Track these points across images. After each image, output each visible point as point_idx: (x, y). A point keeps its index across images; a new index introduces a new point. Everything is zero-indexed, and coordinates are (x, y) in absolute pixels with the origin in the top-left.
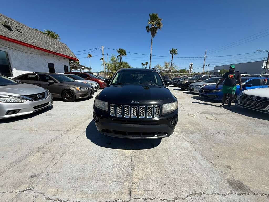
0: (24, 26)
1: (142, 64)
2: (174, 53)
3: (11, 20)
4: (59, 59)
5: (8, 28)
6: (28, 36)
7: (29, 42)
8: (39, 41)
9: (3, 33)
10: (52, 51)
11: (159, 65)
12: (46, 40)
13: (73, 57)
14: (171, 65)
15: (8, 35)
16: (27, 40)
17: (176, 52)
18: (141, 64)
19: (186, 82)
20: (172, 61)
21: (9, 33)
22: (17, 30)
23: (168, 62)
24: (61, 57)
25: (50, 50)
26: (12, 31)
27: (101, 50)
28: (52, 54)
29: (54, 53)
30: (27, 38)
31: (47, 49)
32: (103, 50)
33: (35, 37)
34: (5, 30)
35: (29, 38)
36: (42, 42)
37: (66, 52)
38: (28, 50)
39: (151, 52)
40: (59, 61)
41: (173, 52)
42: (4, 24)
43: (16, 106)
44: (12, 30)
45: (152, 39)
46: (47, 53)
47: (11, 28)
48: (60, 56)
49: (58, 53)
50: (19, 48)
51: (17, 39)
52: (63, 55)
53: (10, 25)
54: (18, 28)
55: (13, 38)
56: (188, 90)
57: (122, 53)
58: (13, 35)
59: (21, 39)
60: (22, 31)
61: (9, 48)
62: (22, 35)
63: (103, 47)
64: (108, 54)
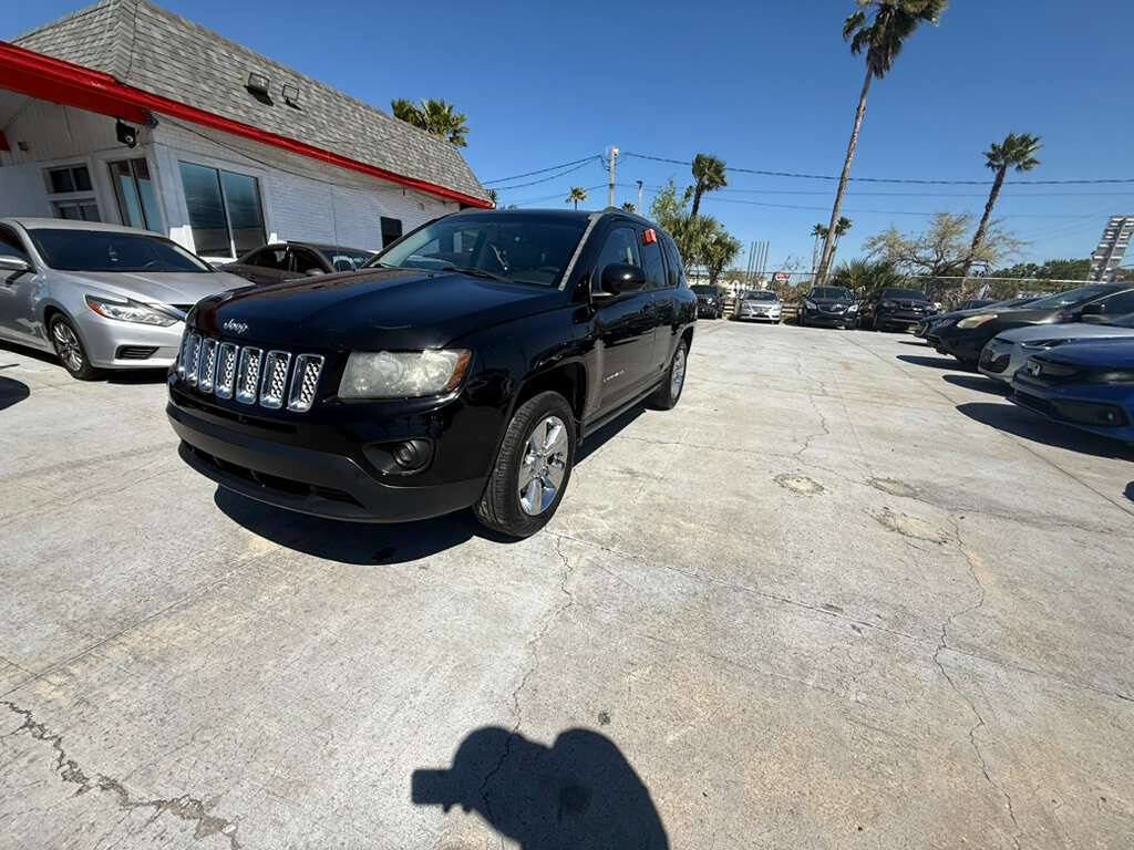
0: (315, 87)
1: (818, 227)
2: (1016, 158)
3: (274, 69)
4: (421, 204)
5: (259, 94)
6: (318, 119)
7: (317, 141)
8: (352, 137)
9: (242, 113)
10: (393, 171)
11: (893, 232)
12: (378, 133)
13: (472, 193)
14: (977, 229)
15: (254, 118)
16: (310, 133)
17: (1031, 155)
18: (812, 231)
19: (988, 317)
20: (989, 206)
21: (261, 114)
22: (288, 102)
23: (955, 212)
24: (431, 195)
25: (388, 169)
26: (272, 104)
27: (606, 163)
28: (398, 185)
29: (404, 182)
30: (313, 127)
31: (376, 163)
32: (613, 162)
33: (341, 124)
34: (250, 102)
35: (321, 128)
36: (362, 141)
37: (448, 177)
38: (321, 171)
39: (847, 162)
40: (423, 209)
41: (1010, 154)
42: (249, 82)
43: (142, 336)
44: (269, 102)
45: (864, 92)
46: (380, 181)
47: (270, 95)
48: (426, 193)
49: (416, 177)
50: (294, 164)
51: (280, 133)
52: (433, 189)
53: (262, 83)
54: (291, 94)
55: (268, 130)
56: (980, 369)
57: (709, 174)
58: (269, 119)
59: (293, 131)
60: (302, 101)
61: (263, 166)
62: (299, 119)
63: (616, 151)
64: (641, 183)
